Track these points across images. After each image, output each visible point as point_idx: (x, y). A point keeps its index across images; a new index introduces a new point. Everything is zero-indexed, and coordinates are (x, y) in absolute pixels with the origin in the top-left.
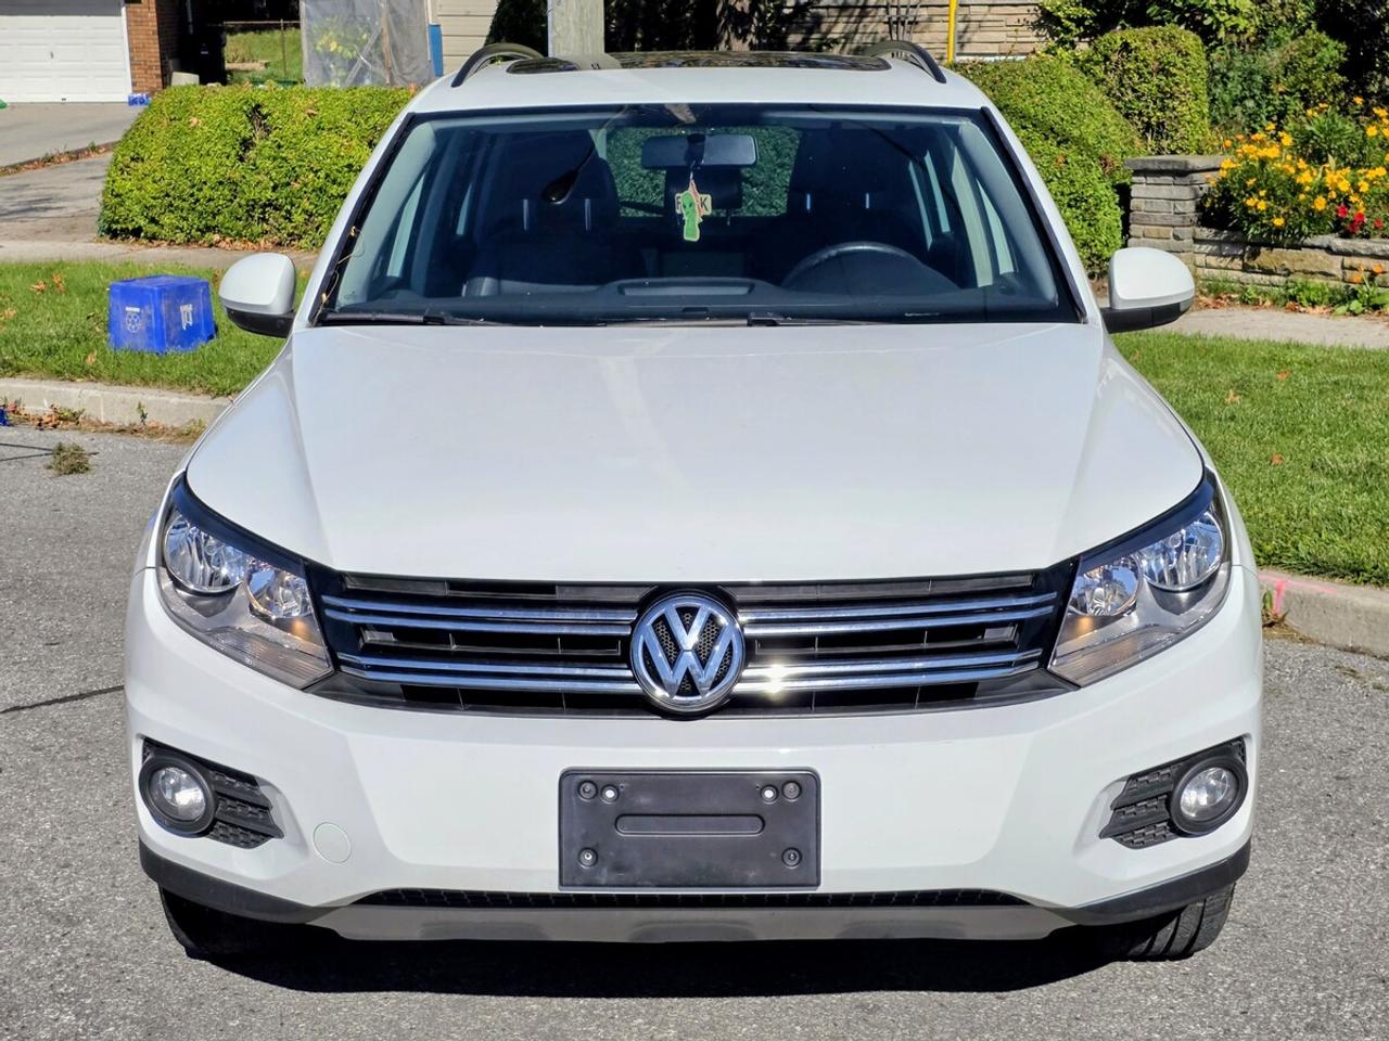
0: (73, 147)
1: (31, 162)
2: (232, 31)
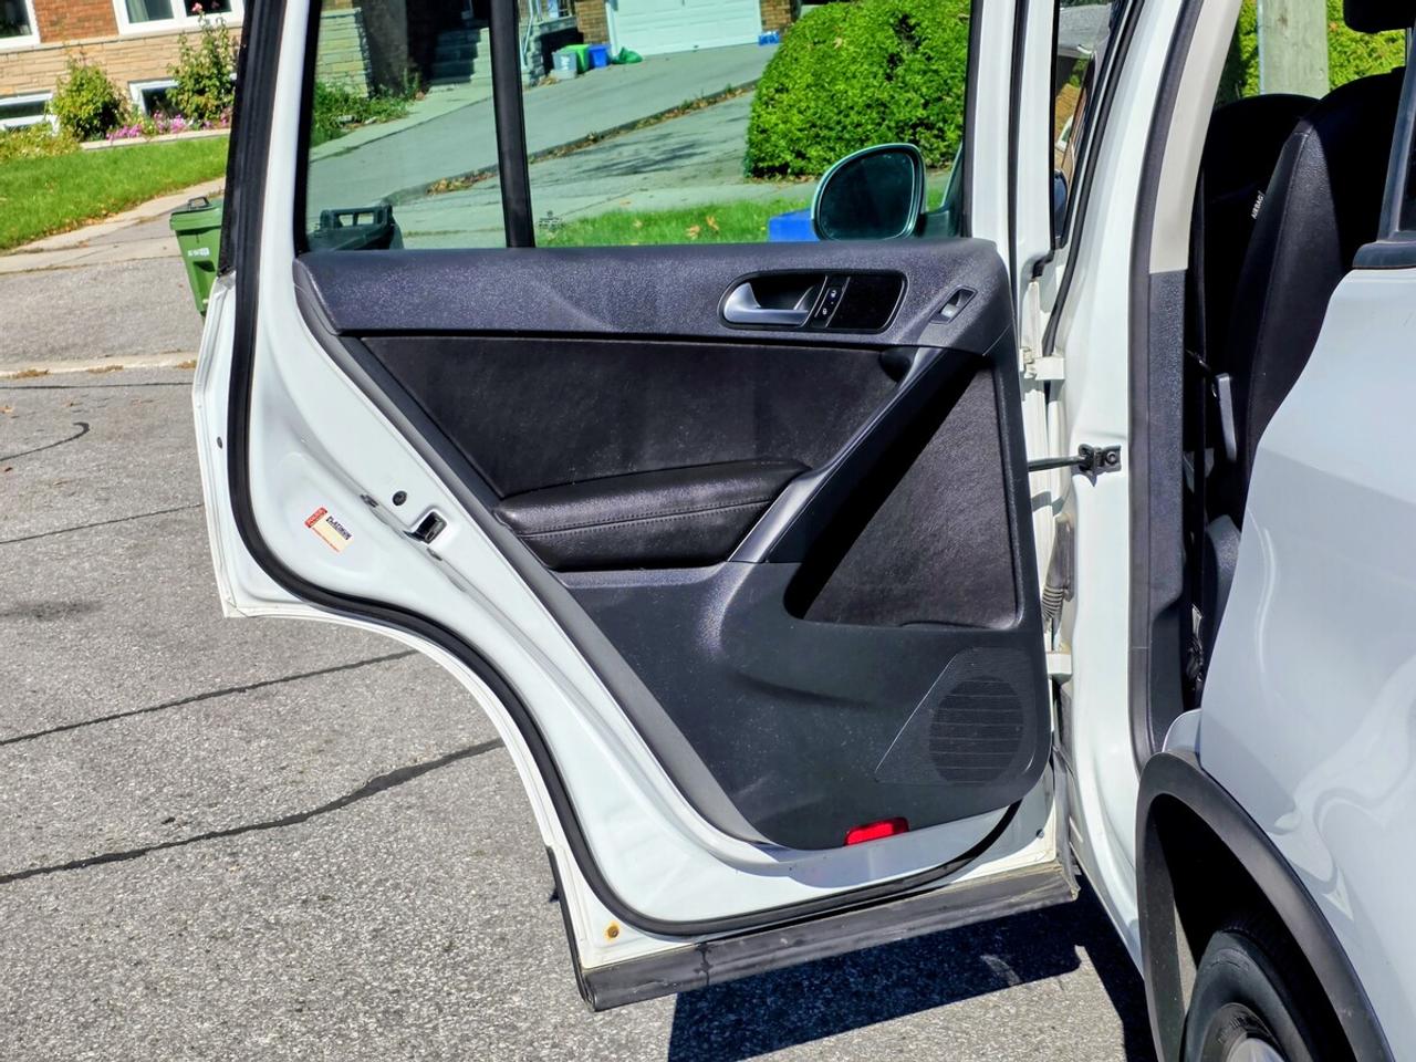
0: (708, 92)
1: (670, 111)
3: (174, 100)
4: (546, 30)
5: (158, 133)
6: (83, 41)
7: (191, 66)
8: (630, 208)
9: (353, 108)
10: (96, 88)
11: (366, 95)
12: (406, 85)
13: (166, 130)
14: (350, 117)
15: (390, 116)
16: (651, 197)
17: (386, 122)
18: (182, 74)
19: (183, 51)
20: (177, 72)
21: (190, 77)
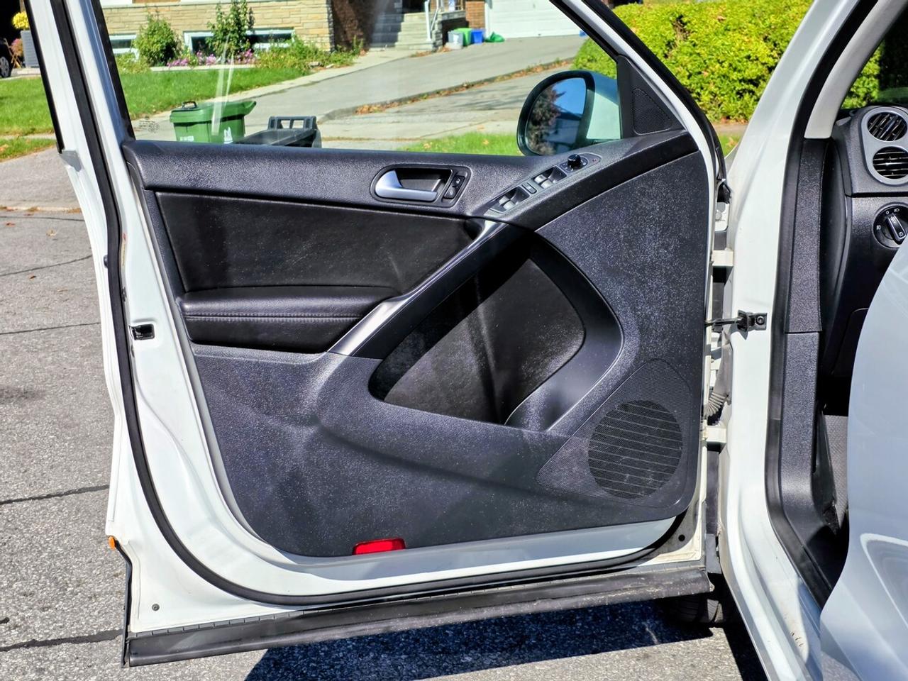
0: (545, 61)
3: (210, 45)
4: (446, 18)
5: (198, 65)
6: (158, 4)
7: (223, 24)
8: (483, 131)
9: (319, 57)
10: (163, 33)
11: (329, 50)
12: (355, 45)
13: (203, 63)
14: (317, 63)
15: (343, 64)
16: (498, 125)
17: (339, 67)
18: (216, 28)
19: (219, 14)
20: (214, 27)
21: (221, 31)
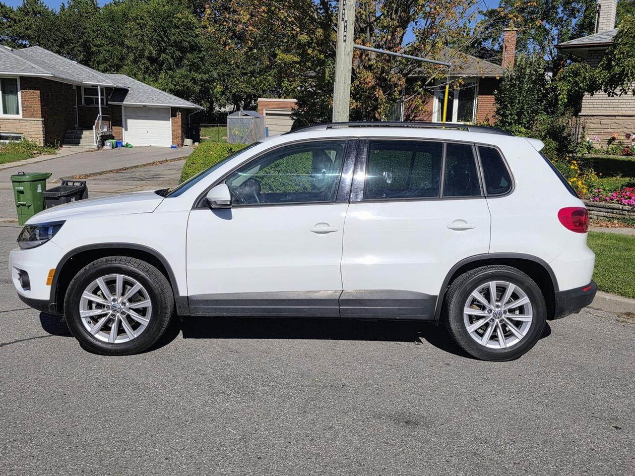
0: (160, 160)
1: (148, 164)
2: (203, 126)
4: (103, 134)
9: (38, 149)
11: (43, 146)
12: (56, 144)
14: (36, 152)
15: (50, 153)
